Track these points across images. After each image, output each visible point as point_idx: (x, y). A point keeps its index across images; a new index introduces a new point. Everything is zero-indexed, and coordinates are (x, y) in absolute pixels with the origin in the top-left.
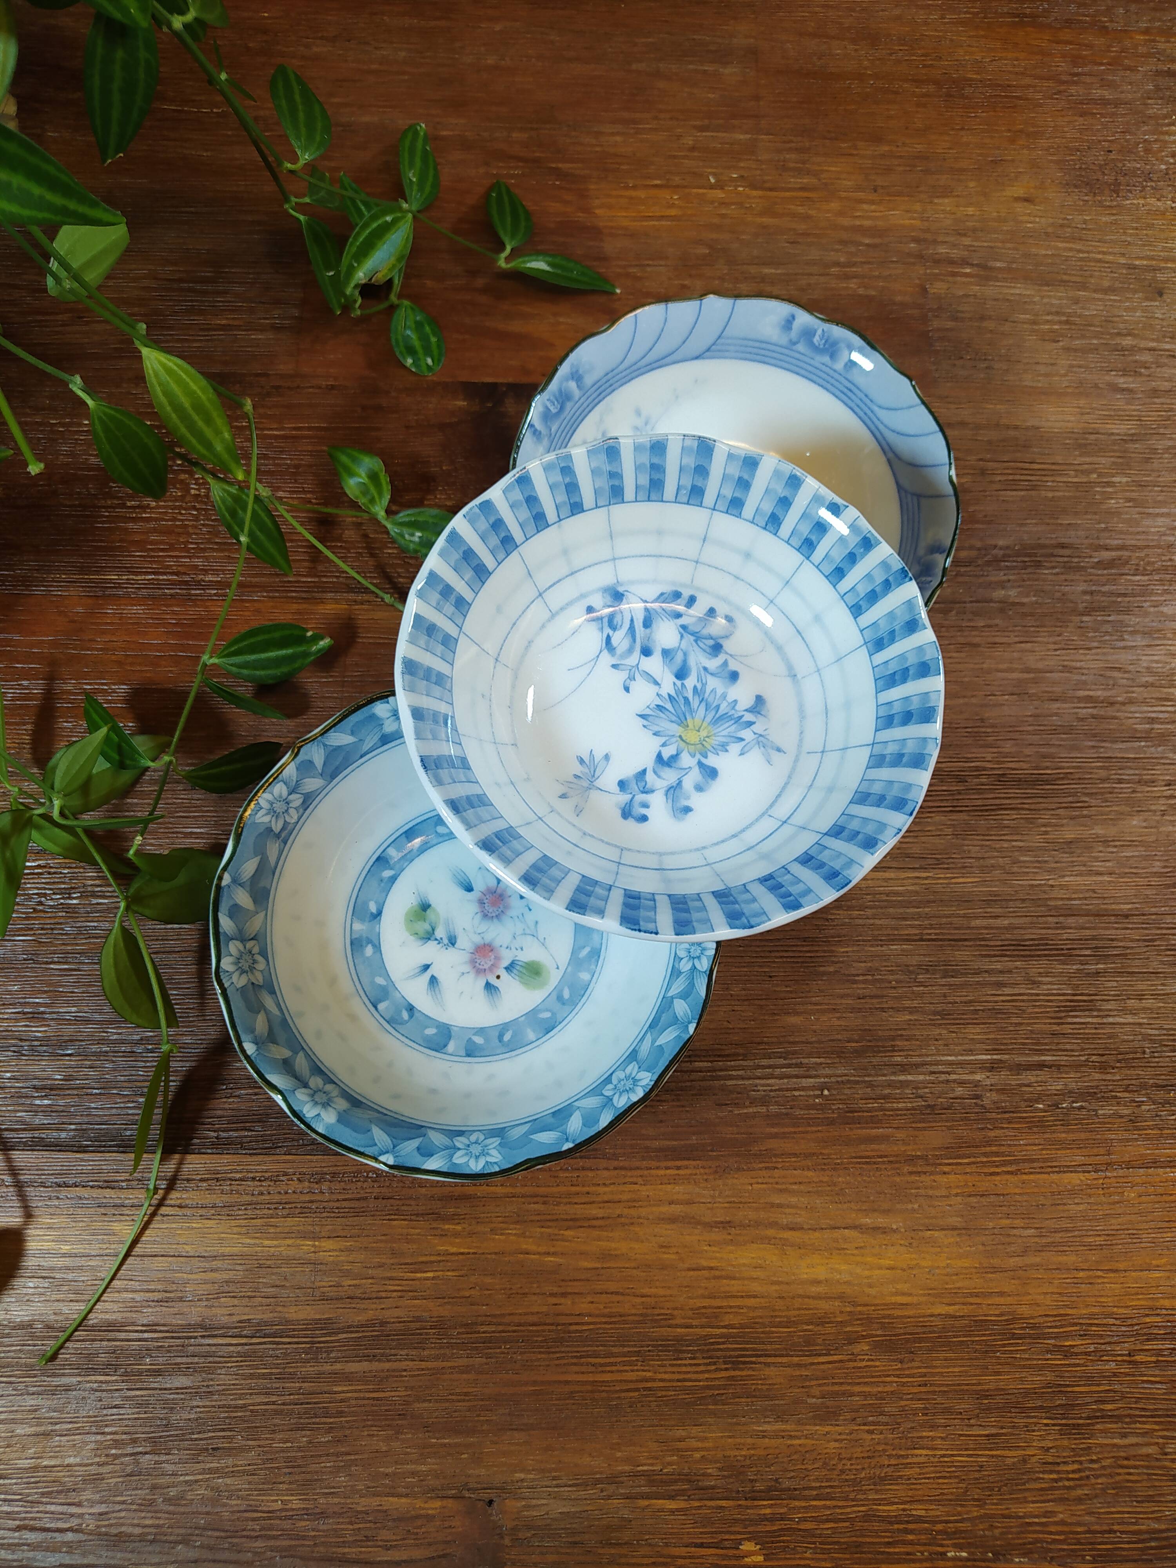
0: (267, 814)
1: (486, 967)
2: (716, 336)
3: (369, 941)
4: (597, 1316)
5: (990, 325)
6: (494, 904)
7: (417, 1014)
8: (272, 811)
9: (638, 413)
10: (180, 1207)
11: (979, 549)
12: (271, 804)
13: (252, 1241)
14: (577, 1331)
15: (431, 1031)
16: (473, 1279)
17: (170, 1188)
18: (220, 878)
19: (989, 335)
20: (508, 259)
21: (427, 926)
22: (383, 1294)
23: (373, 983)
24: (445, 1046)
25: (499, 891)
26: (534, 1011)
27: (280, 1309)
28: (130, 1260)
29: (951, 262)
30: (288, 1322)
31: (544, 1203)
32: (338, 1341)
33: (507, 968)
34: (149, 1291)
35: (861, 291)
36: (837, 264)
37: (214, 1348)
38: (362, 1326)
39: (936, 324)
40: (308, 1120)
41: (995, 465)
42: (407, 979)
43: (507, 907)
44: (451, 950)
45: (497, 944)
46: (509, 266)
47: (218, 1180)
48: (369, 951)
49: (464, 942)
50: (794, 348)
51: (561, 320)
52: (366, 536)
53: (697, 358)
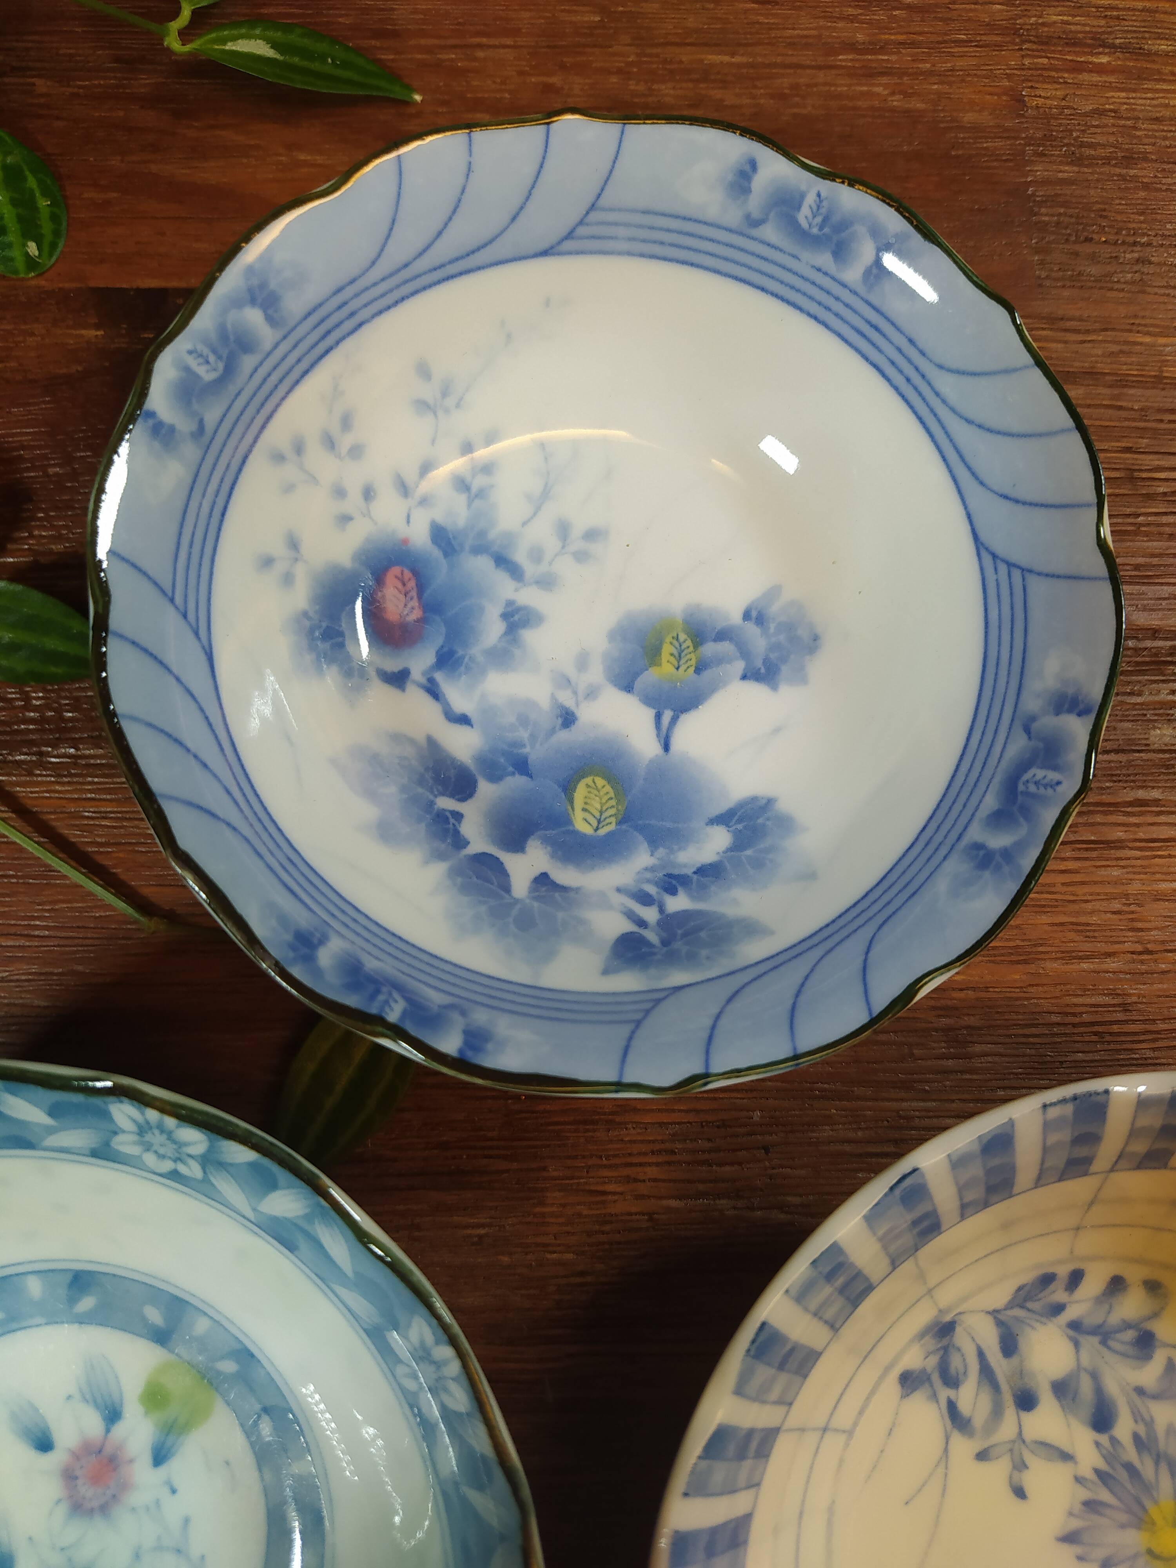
2: (586, 205)
5: (1145, 172)
6: (97, 1479)
9: (424, 371)
19: (1142, 194)
20: (185, 35)
25: (108, 1450)
29: (1072, 42)
35: (896, 102)
36: (851, 47)
39: (1040, 170)
43: (125, 1486)
46: (187, 48)
50: (755, 232)
51: (302, 157)
53: (545, 253)
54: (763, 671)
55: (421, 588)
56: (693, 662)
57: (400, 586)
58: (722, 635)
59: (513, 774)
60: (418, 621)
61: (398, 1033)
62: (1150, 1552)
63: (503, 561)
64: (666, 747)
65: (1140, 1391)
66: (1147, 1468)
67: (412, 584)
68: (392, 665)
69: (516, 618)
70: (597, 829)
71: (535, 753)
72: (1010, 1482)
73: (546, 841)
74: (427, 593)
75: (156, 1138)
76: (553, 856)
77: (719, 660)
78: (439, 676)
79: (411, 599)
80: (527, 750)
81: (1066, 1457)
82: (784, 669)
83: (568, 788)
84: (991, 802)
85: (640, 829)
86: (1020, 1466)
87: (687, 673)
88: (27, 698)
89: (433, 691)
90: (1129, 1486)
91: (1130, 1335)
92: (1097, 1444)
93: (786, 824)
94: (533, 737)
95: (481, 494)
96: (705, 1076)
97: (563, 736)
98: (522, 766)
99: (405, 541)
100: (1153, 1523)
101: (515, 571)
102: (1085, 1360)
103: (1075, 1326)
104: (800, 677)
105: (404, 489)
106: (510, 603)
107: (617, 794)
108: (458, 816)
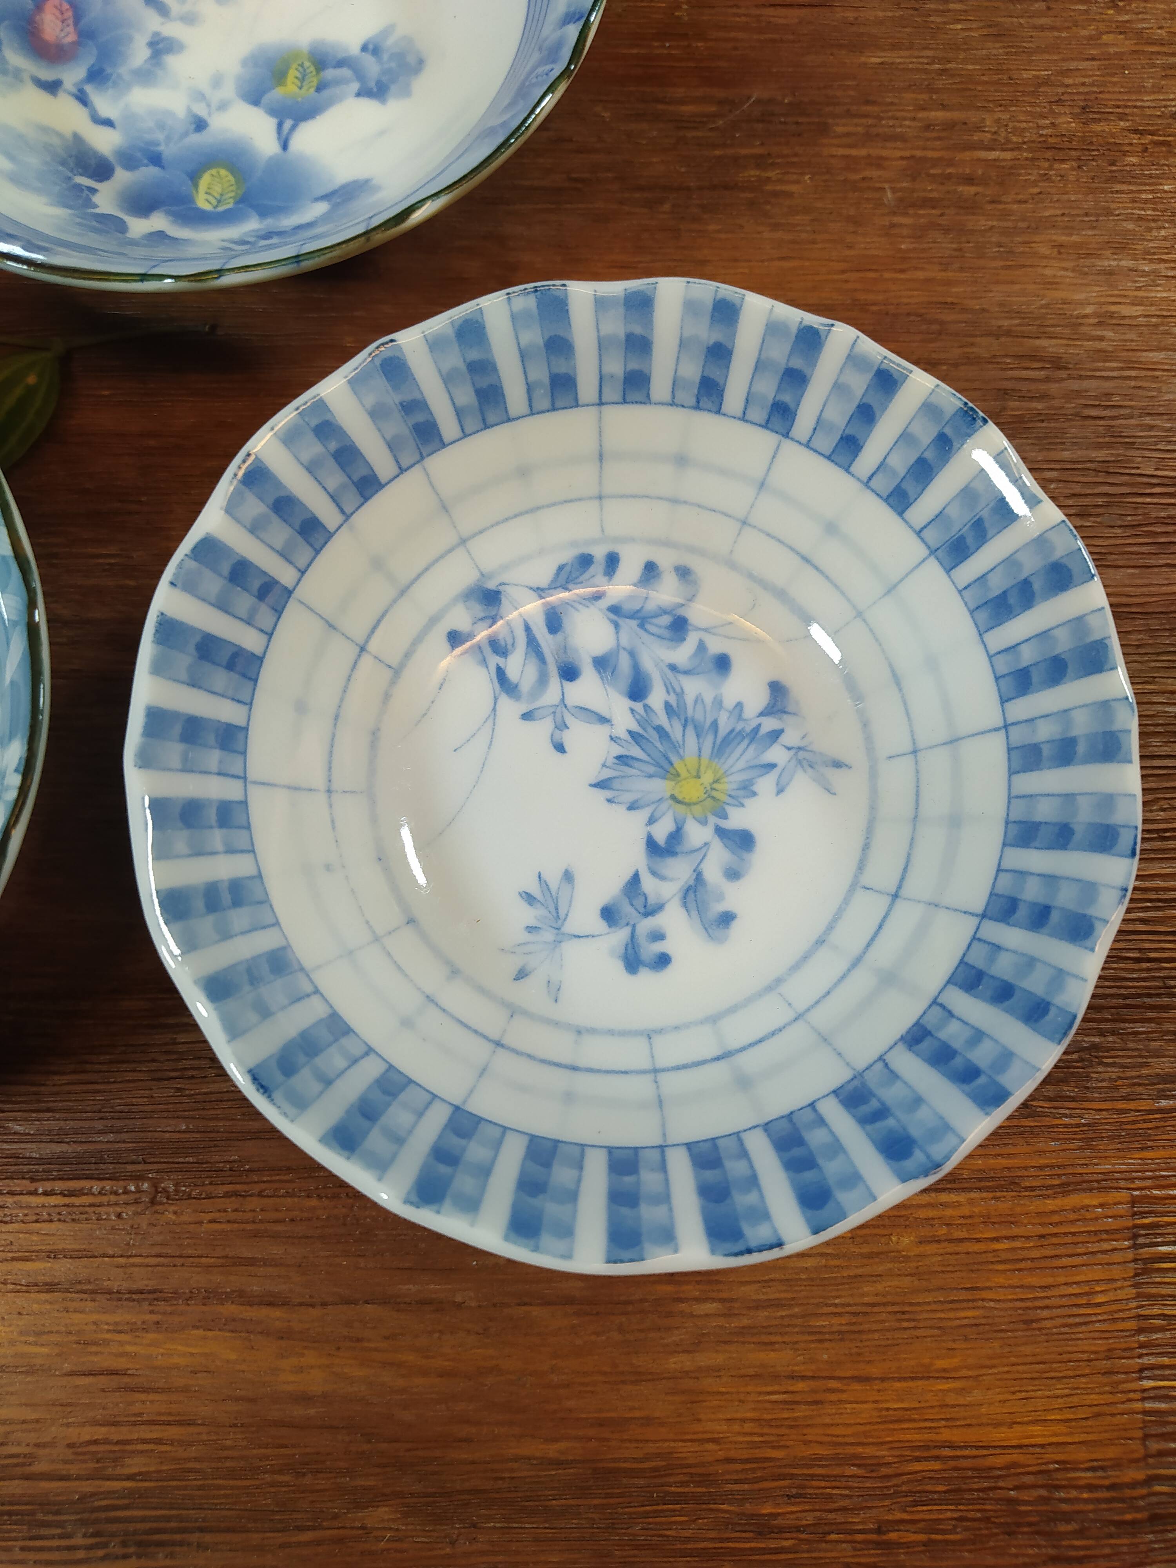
54: (375, 90)
55: (77, 19)
56: (315, 83)
57: (58, 14)
58: (341, 63)
59: (147, 166)
60: (73, 43)
62: (673, 797)
64: (285, 146)
65: (673, 668)
66: (675, 730)
67: (70, 14)
68: (47, 74)
69: (161, 46)
70: (217, 206)
71: (168, 151)
72: (552, 741)
73: (168, 213)
74: (84, 22)
76: (173, 220)
77: (337, 82)
78: (89, 89)
79: (68, 25)
80: (162, 148)
81: (604, 720)
82: (393, 88)
83: (194, 177)
84: (508, 100)
85: (254, 207)
86: (562, 726)
87: (309, 91)
89: (82, 99)
90: (658, 745)
91: (666, 620)
92: (632, 710)
94: (168, 139)
97: (195, 139)
98: (156, 160)
100: (678, 775)
101: (164, 10)
102: (624, 641)
103: (615, 610)
104: (406, 92)
106: (156, 34)
107: (237, 182)
108: (93, 191)
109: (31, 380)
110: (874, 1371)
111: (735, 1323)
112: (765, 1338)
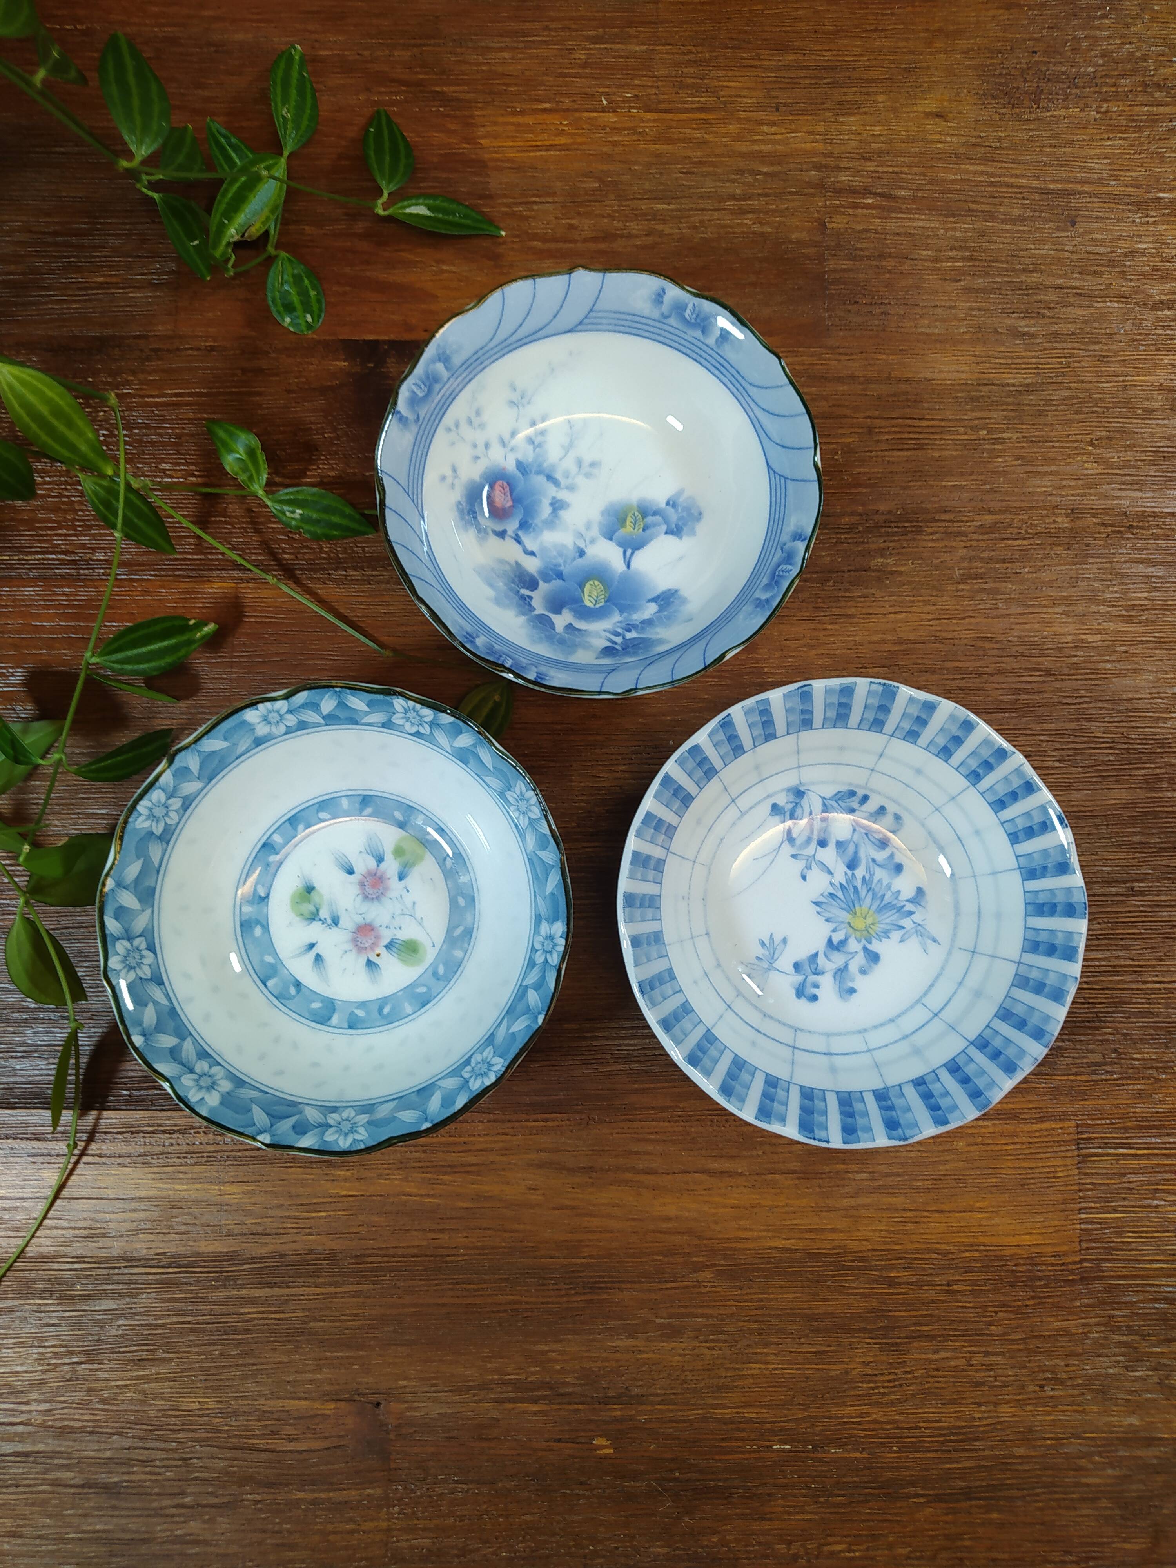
0: (146, 820)
1: (367, 945)
2: (588, 310)
3: (258, 922)
4: (471, 1249)
5: (889, 263)
6: (374, 886)
7: (303, 990)
8: (152, 816)
9: (513, 387)
10: (100, 1156)
11: (861, 515)
12: (150, 809)
13: (165, 1186)
14: (452, 1262)
15: (316, 1005)
16: (361, 1217)
17: (91, 1139)
18: (104, 885)
19: (888, 276)
20: (386, 207)
21: (312, 908)
22: (282, 1231)
23: (262, 961)
24: (330, 1019)
25: (378, 874)
26: (412, 986)
27: (191, 1243)
28: (58, 1202)
29: (854, 192)
30: (198, 1254)
31: (424, 1152)
32: (244, 1270)
33: (386, 947)
34: (74, 1228)
35: (756, 228)
36: (733, 197)
37: (135, 1277)
38: (263, 1258)
39: (832, 264)
40: (192, 1105)
41: (883, 423)
42: (293, 957)
43: (387, 889)
44: (335, 929)
45: (377, 923)
46: (386, 213)
47: (132, 1133)
48: (258, 931)
49: (345, 922)
50: (666, 321)
51: (444, 267)
52: (250, 510)
53: (569, 331)
54: (675, 530)
55: (512, 491)
56: (642, 526)
57: (503, 490)
58: (655, 513)
59: (556, 579)
60: (510, 507)
61: (510, 670)
63: (550, 478)
64: (628, 567)
67: (507, 489)
68: (499, 528)
69: (557, 505)
70: (595, 605)
71: (566, 570)
73: (571, 610)
74: (515, 494)
75: (412, 714)
76: (575, 616)
77: (655, 525)
78: (520, 533)
79: (507, 496)
80: (562, 568)
82: (685, 529)
83: (582, 586)
84: (765, 581)
85: (616, 605)
87: (639, 531)
88: (321, 548)
89: (518, 540)
90: (843, 899)
93: (684, 601)
94: (565, 562)
95: (540, 445)
96: (636, 689)
97: (579, 561)
98: (560, 576)
99: (504, 469)
101: (556, 483)
104: (693, 533)
105: (503, 443)
106: (554, 498)
107: (605, 588)
108: (530, 598)
109: (497, 698)
110: (945, 1207)
111: (876, 1184)
112: (891, 1191)
